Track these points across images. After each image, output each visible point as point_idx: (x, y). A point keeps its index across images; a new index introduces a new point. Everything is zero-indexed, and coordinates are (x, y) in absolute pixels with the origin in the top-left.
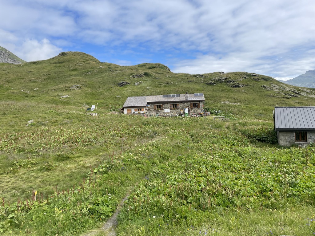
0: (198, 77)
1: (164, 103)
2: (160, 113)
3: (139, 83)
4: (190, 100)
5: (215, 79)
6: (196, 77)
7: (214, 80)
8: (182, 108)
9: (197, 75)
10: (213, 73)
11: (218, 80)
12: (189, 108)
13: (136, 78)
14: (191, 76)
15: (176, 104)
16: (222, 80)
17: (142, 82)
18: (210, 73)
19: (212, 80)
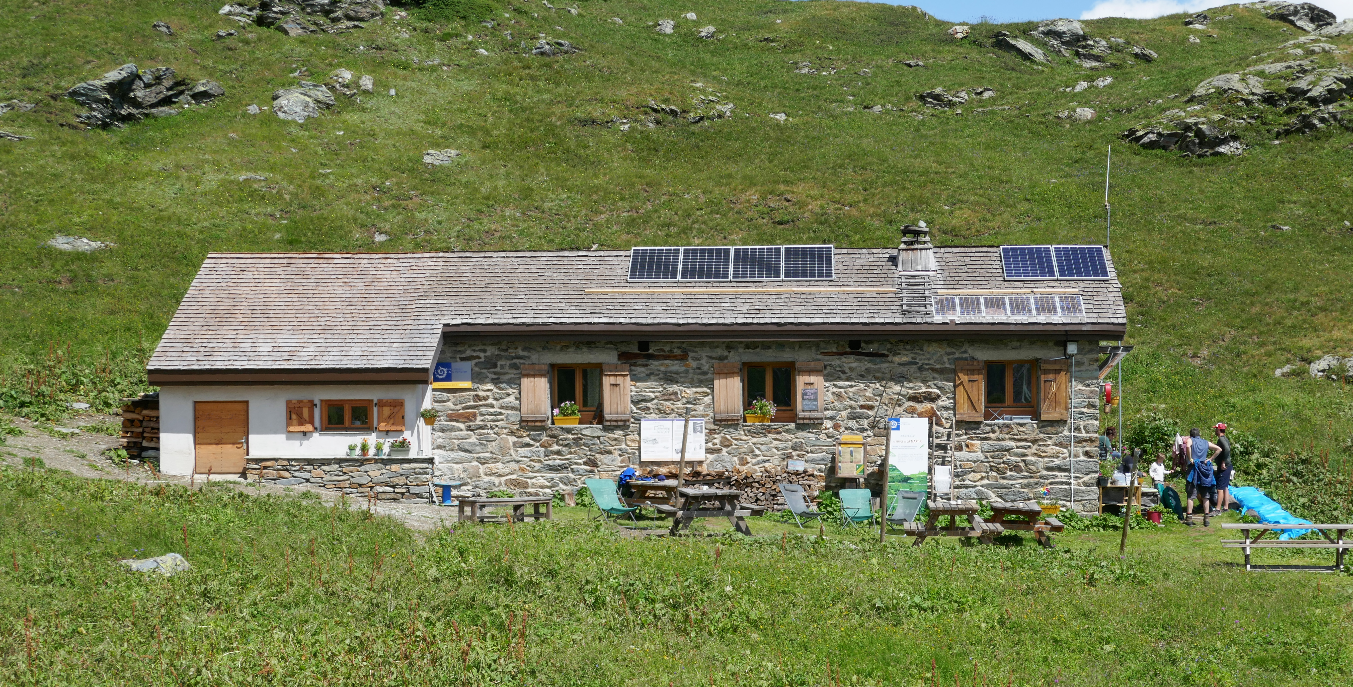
0: (1038, 54)
1: (644, 346)
2: (593, 463)
3: (322, 93)
4: (957, 317)
5: (1233, 80)
6: (1011, 58)
7: (1221, 92)
8: (855, 417)
9: (1026, 30)
10: (1202, 17)
11: (1269, 99)
12: (933, 419)
13: (295, 31)
14: (951, 40)
15: (786, 356)
16: (1313, 102)
17: (367, 82)
18: (1173, 19)
19: (1200, 91)
